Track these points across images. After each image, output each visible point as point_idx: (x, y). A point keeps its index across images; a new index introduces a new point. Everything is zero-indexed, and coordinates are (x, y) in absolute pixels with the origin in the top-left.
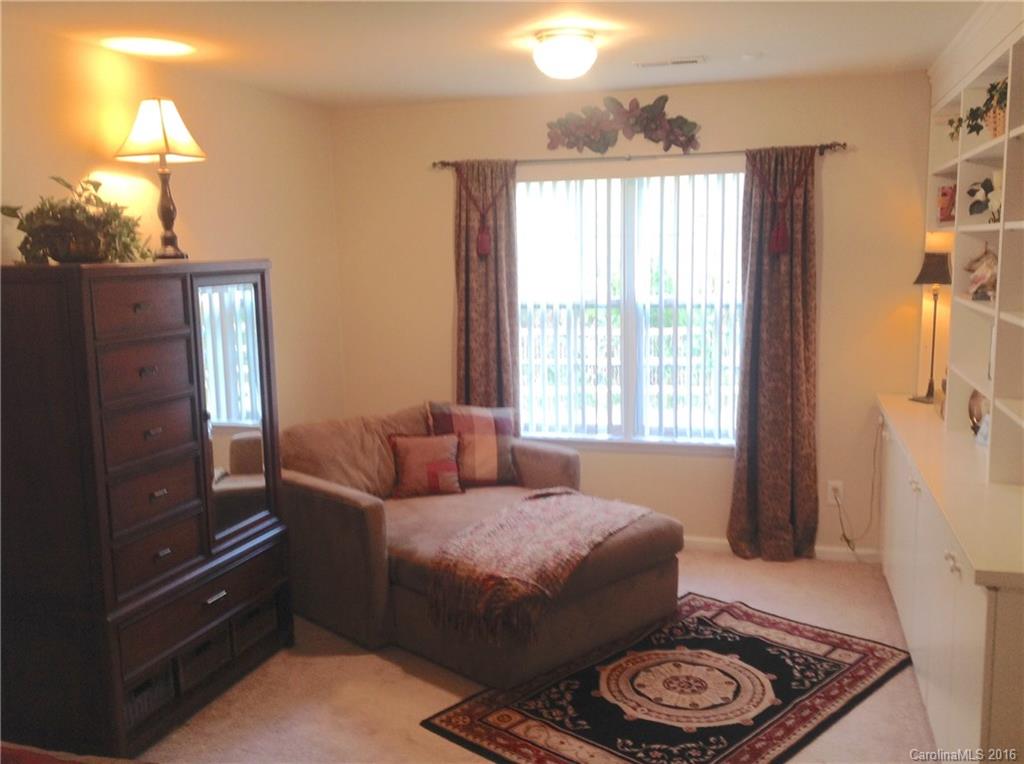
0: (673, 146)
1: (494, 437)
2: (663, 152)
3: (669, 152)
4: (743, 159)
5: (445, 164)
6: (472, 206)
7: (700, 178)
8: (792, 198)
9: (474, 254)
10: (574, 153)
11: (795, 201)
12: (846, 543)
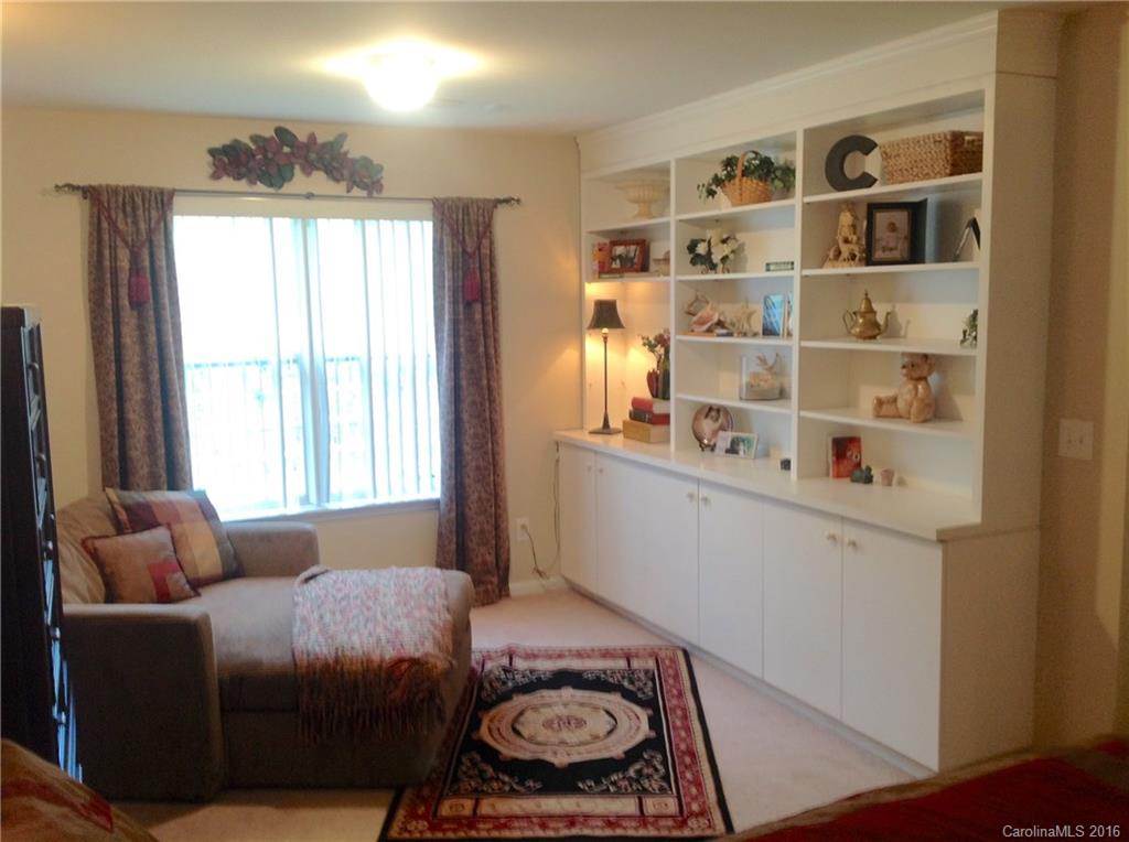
0: (355, 188)
1: (205, 523)
2: (345, 194)
3: (350, 194)
4: (428, 207)
5: (73, 188)
6: (119, 243)
7: (385, 224)
8: (479, 249)
9: (125, 302)
10: (243, 185)
11: (483, 251)
12: (538, 576)
